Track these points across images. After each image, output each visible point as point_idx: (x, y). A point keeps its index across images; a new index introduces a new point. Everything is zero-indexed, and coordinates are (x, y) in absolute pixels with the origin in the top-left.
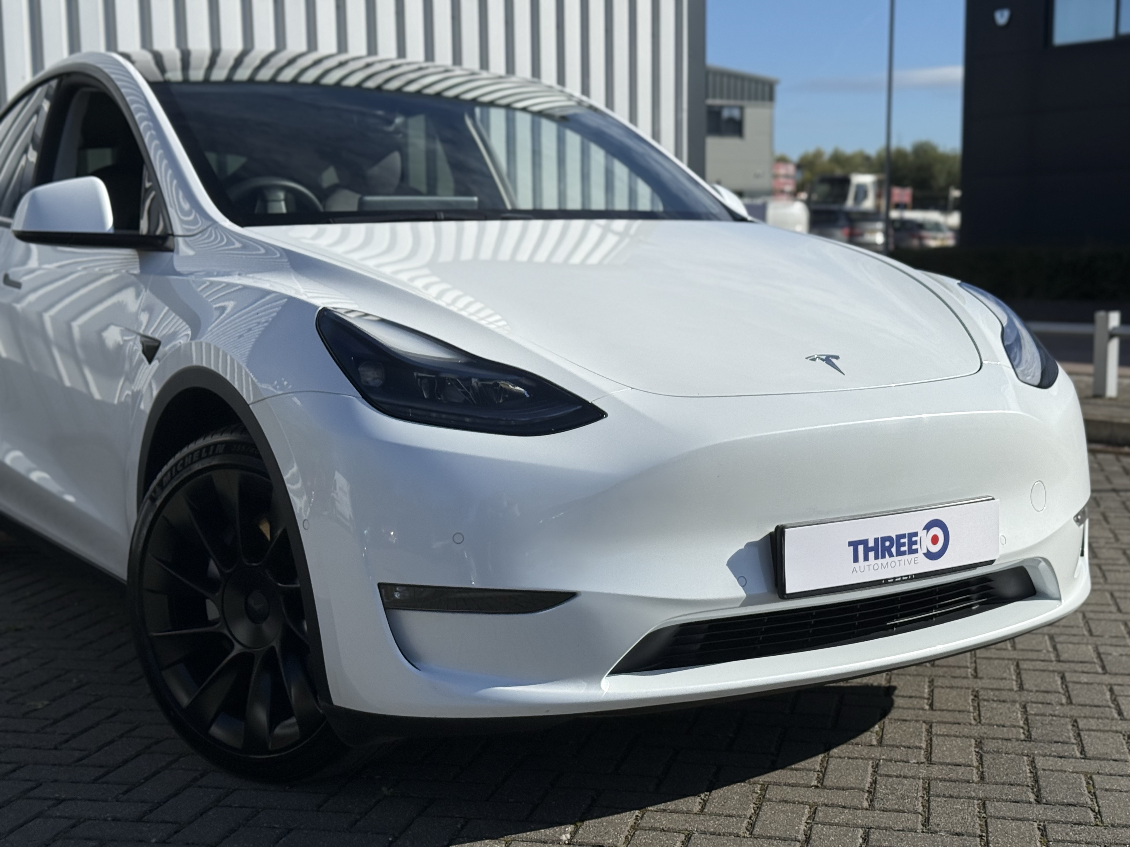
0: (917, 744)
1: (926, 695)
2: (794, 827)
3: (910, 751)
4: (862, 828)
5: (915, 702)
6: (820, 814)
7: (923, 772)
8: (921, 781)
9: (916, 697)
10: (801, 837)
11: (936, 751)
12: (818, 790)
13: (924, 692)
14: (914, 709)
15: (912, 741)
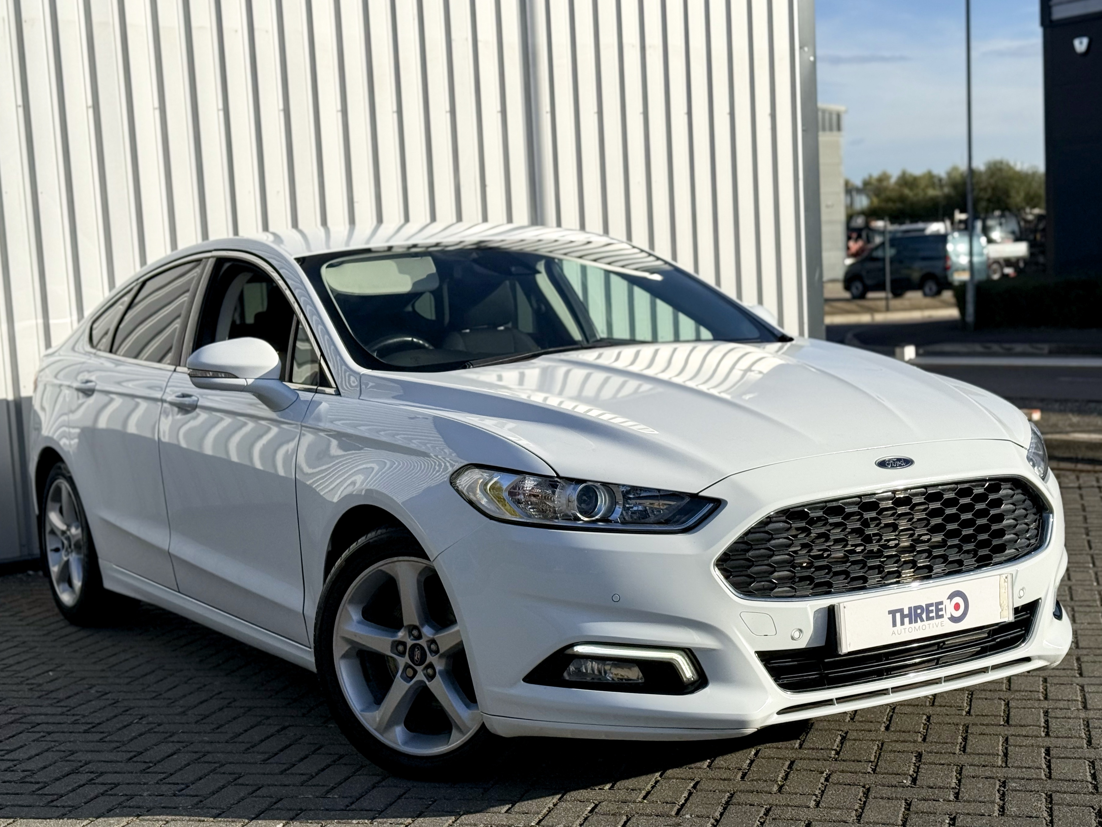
0: (1074, 698)
1: (1076, 668)
2: (995, 748)
3: (1070, 703)
4: (1043, 747)
5: (1068, 672)
6: (1011, 741)
7: (1083, 714)
8: (1082, 721)
9: (1068, 669)
10: (1001, 753)
11: (1089, 702)
12: (1006, 728)
13: (1074, 665)
14: (1068, 677)
15: (1070, 696)
